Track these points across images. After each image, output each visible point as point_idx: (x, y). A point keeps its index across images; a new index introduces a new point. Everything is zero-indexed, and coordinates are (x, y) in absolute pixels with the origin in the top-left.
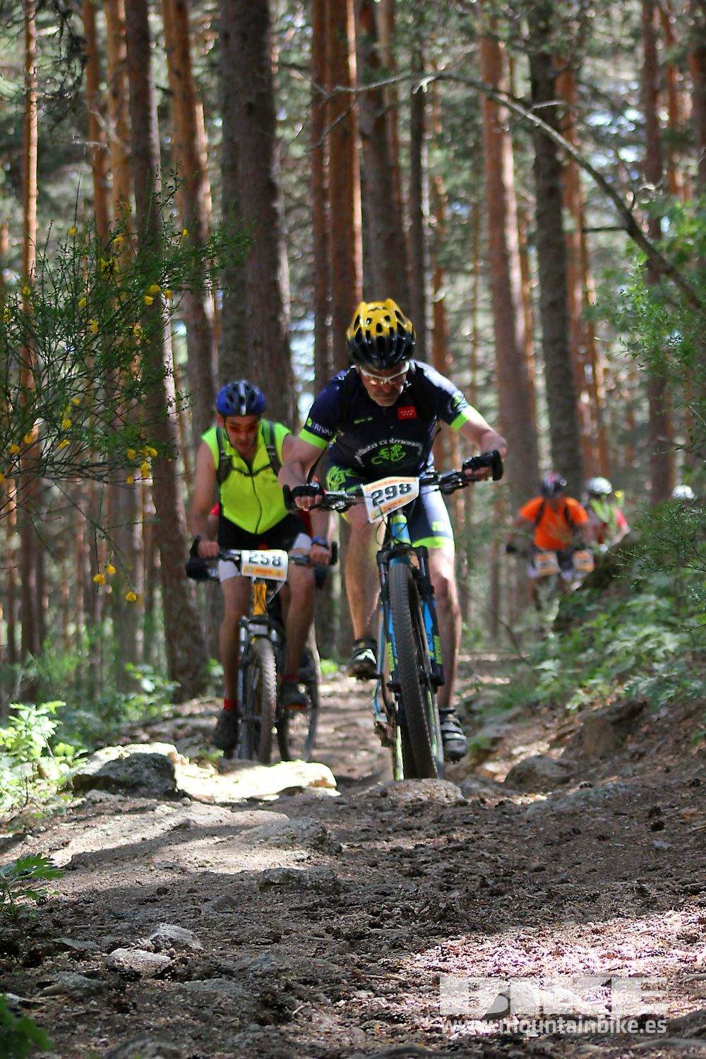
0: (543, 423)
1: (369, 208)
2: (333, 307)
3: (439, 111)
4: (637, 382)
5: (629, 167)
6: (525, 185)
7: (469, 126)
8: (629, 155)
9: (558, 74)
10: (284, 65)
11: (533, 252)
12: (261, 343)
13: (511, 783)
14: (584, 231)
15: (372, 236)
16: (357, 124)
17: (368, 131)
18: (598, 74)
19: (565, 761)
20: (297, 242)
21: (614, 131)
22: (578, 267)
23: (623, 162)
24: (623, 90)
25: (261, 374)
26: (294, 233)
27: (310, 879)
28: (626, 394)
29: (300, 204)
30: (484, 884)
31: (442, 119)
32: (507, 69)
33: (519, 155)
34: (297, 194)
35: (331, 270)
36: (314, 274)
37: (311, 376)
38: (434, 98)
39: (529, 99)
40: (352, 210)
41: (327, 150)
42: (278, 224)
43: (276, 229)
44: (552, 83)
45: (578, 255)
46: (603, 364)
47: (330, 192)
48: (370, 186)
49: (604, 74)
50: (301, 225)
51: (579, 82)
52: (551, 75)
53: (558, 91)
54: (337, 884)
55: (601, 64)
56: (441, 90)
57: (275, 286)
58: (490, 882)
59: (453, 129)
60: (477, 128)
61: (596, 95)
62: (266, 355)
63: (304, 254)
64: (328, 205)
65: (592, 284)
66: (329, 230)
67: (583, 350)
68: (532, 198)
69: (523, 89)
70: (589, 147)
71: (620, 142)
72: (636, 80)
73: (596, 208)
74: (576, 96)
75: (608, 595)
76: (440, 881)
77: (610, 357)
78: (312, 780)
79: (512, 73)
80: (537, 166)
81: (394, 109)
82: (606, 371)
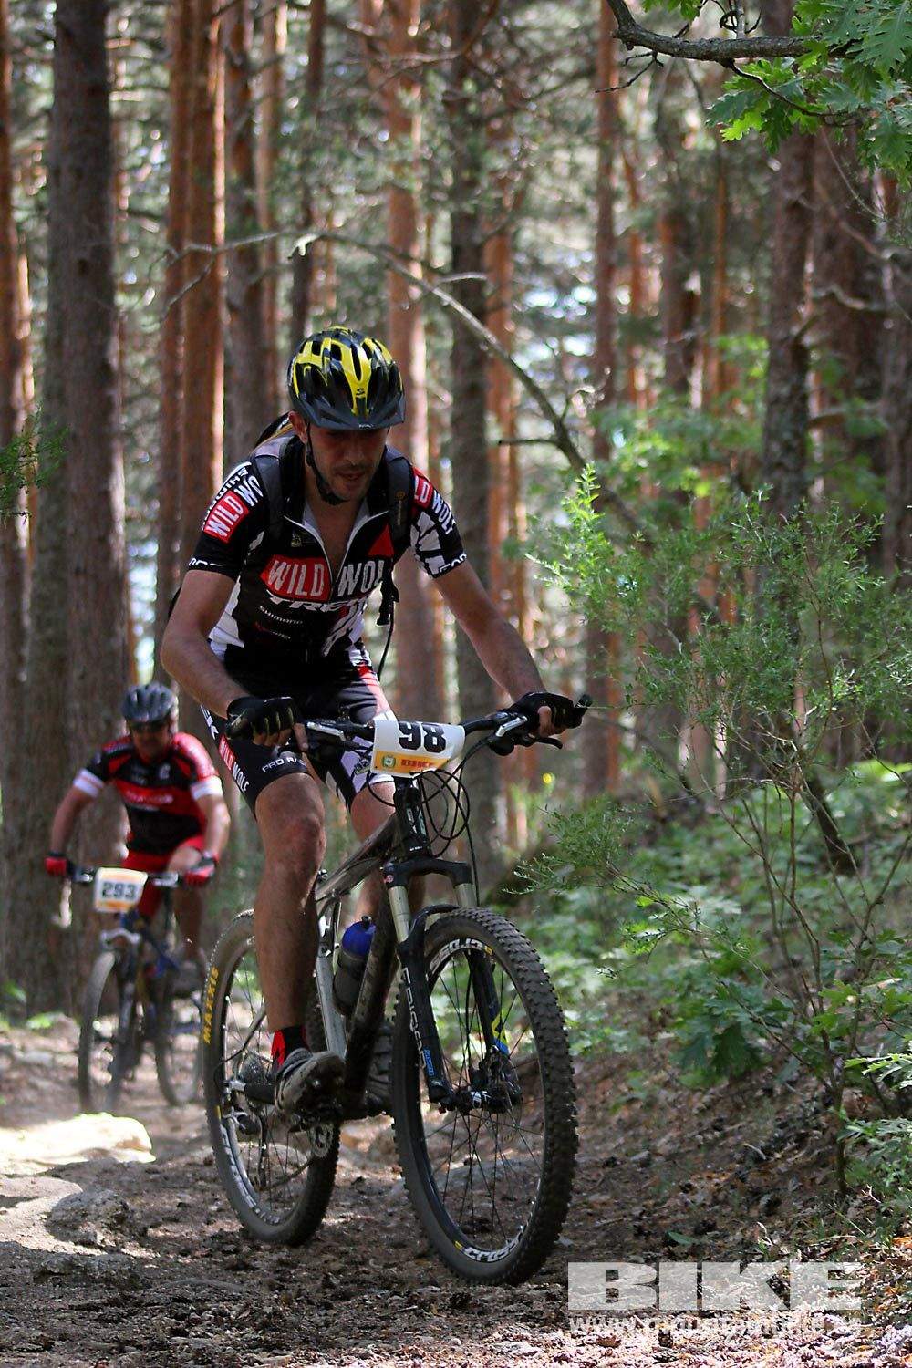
0: (452, 688)
1: (235, 402)
2: (182, 529)
3: (334, 280)
4: (576, 640)
5: (575, 362)
6: (441, 382)
7: (370, 300)
8: (579, 346)
9: (488, 238)
10: (134, 213)
11: (446, 466)
12: (85, 571)
13: (376, 1153)
14: (514, 441)
15: (238, 437)
16: (224, 293)
17: (237, 301)
18: (541, 240)
19: (449, 1128)
20: (144, 441)
21: (559, 315)
22: (505, 489)
23: (570, 355)
24: (572, 263)
25: (83, 610)
26: (139, 431)
27: (100, 1269)
28: (562, 654)
29: (148, 392)
30: (328, 1284)
31: (335, 290)
32: (422, 228)
33: (434, 341)
34: (146, 380)
35: (181, 479)
36: (159, 485)
37: (150, 616)
38: (328, 264)
39: (448, 269)
40: (211, 403)
41: (184, 322)
42: (113, 418)
43: (110, 424)
44: (478, 250)
45: (506, 473)
46: (534, 614)
47: (184, 379)
48: (238, 374)
49: (549, 242)
50: (147, 419)
51: (515, 249)
52: (478, 239)
53: (488, 259)
54: (134, 1277)
55: (547, 228)
56: (338, 253)
57: (106, 497)
58: (336, 1281)
59: (349, 303)
60: (379, 302)
61: (537, 267)
62: (91, 588)
63: (151, 456)
64: (182, 395)
65: (522, 511)
66: (181, 428)
67: (507, 596)
68: (447, 398)
69: (442, 257)
70: (525, 334)
71: (567, 329)
72: (590, 249)
73: (533, 413)
74: (510, 269)
75: (517, 915)
76: (272, 1277)
77: (543, 607)
78: (120, 1140)
79: (429, 234)
80: (455, 357)
81: (274, 275)
82: (537, 624)
